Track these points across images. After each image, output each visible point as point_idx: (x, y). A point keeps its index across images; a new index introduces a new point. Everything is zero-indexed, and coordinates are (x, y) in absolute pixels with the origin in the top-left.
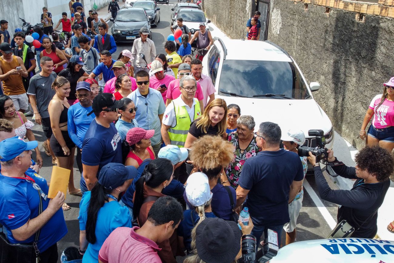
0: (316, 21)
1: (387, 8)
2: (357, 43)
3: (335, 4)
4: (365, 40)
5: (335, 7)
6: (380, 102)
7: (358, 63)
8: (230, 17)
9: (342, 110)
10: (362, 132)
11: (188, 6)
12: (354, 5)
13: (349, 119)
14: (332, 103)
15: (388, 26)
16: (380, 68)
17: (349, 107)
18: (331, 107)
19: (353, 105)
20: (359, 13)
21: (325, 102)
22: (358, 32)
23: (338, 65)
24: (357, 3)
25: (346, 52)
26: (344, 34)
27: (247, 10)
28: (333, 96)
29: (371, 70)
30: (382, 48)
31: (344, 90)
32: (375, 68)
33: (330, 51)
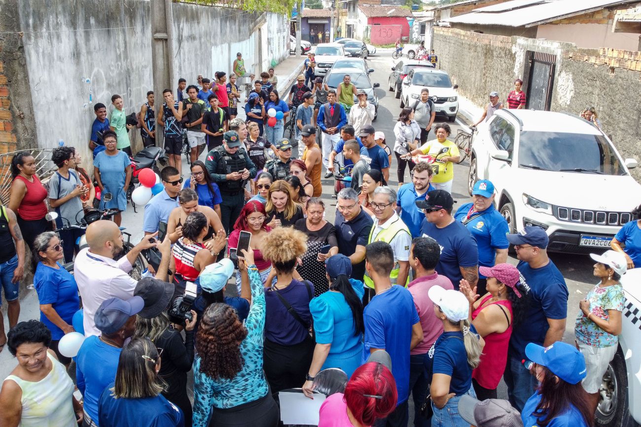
0: (626, 89)
8: (483, 81)
27: (516, 72)
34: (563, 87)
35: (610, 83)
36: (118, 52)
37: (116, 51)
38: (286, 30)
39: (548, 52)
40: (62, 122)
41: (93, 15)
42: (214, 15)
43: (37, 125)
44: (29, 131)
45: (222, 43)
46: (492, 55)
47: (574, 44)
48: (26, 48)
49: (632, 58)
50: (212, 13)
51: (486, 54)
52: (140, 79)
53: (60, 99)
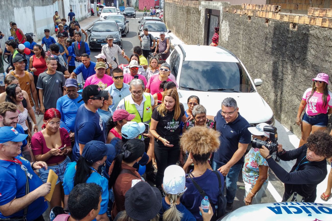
0: (257, 30)
1: (314, 19)
2: (291, 47)
3: (273, 16)
4: (298, 44)
5: (273, 18)
6: (311, 94)
7: (292, 63)
8: (187, 28)
9: (281, 102)
10: (298, 119)
11: (152, 19)
12: (288, 16)
13: (287, 109)
14: (272, 96)
15: (316, 33)
16: (311, 67)
17: (286, 99)
18: (272, 100)
19: (290, 98)
20: (293, 23)
21: (266, 96)
22: (292, 38)
23: (277, 65)
24: (291, 15)
25: (283, 54)
26: (281, 40)
27: (201, 22)
28: (273, 90)
29: (303, 68)
30: (312, 50)
31: (282, 85)
32: (306, 67)
33: (270, 54)
34: (224, 30)
35: (248, 26)
38: (87, 1)
39: (216, 9)
46: (190, 12)
47: (229, 3)
49: (260, 9)
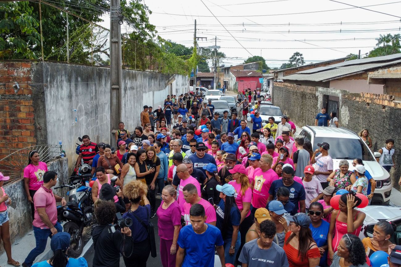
0: (376, 115)
3: (389, 104)
8: (302, 112)
34: (344, 115)
35: (367, 112)
36: (92, 96)
37: (91, 95)
38: (187, 84)
39: (335, 95)
40: (60, 132)
41: (80, 76)
42: (145, 76)
43: (48, 133)
44: (44, 136)
45: (149, 92)
46: (306, 97)
47: (348, 91)
48: (45, 93)
49: (377, 98)
50: (144, 76)
51: (302, 97)
52: (103, 110)
53: (60, 120)
